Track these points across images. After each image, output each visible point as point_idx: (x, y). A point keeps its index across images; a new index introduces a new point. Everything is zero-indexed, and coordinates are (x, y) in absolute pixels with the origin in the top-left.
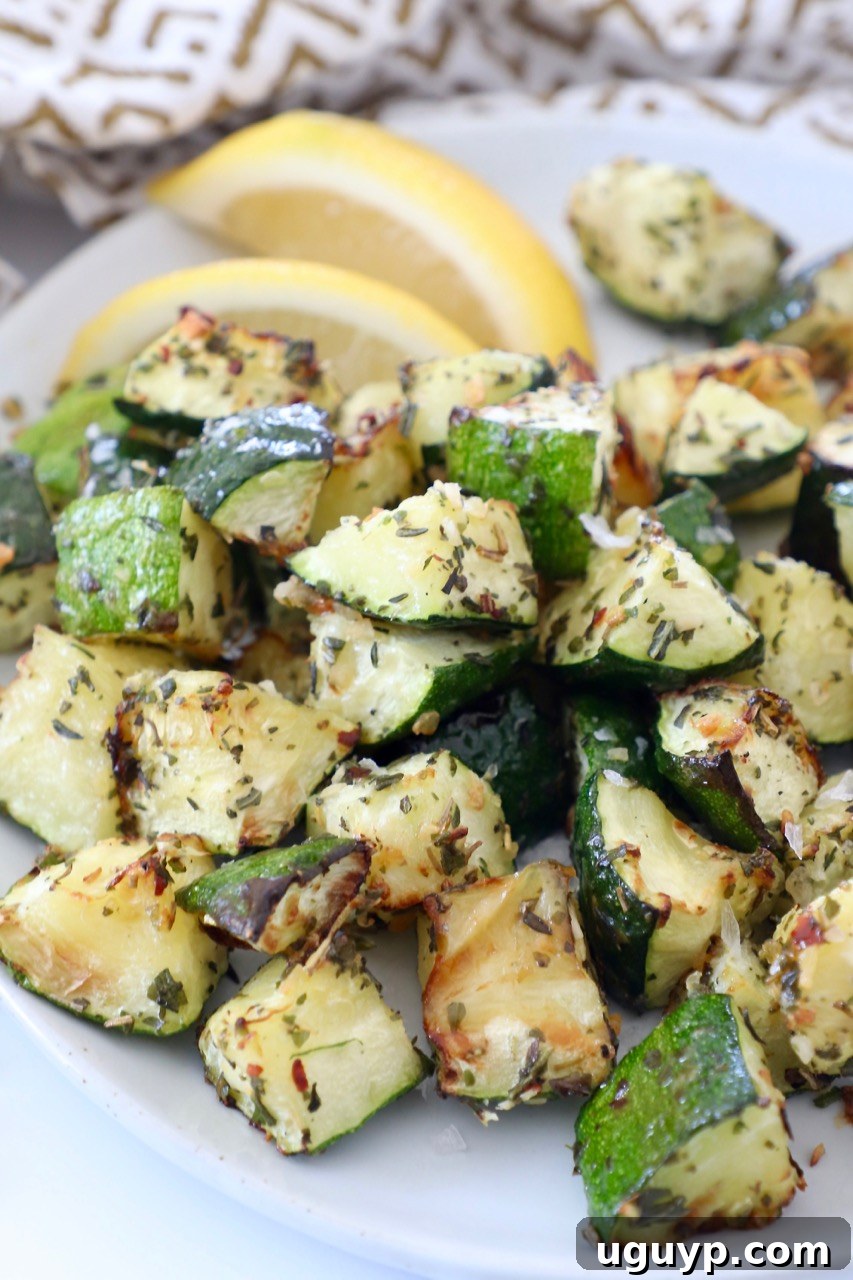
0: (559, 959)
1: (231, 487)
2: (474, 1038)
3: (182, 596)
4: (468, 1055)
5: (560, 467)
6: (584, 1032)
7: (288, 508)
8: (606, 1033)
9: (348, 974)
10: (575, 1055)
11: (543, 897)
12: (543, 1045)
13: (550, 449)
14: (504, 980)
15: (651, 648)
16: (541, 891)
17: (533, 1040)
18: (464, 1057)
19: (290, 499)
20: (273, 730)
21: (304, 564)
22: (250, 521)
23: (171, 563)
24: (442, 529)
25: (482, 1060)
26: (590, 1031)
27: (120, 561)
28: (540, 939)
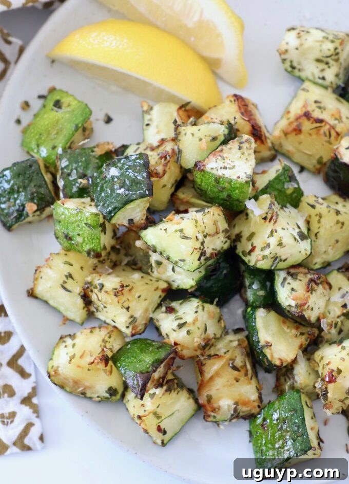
0: (242, 379)
1: (116, 210)
2: (215, 405)
3: (102, 246)
4: (214, 410)
5: (237, 191)
6: (252, 402)
7: (138, 213)
8: (259, 401)
9: (173, 391)
10: (249, 409)
11: (237, 358)
12: (238, 407)
13: (233, 186)
14: (224, 386)
15: (272, 266)
16: (236, 357)
17: (235, 406)
18: (212, 412)
19: (138, 210)
20: (139, 297)
21: (145, 236)
22: (124, 218)
23: (97, 238)
24: (196, 237)
25: (219, 412)
26: (254, 401)
27: (79, 235)
28: (236, 373)
